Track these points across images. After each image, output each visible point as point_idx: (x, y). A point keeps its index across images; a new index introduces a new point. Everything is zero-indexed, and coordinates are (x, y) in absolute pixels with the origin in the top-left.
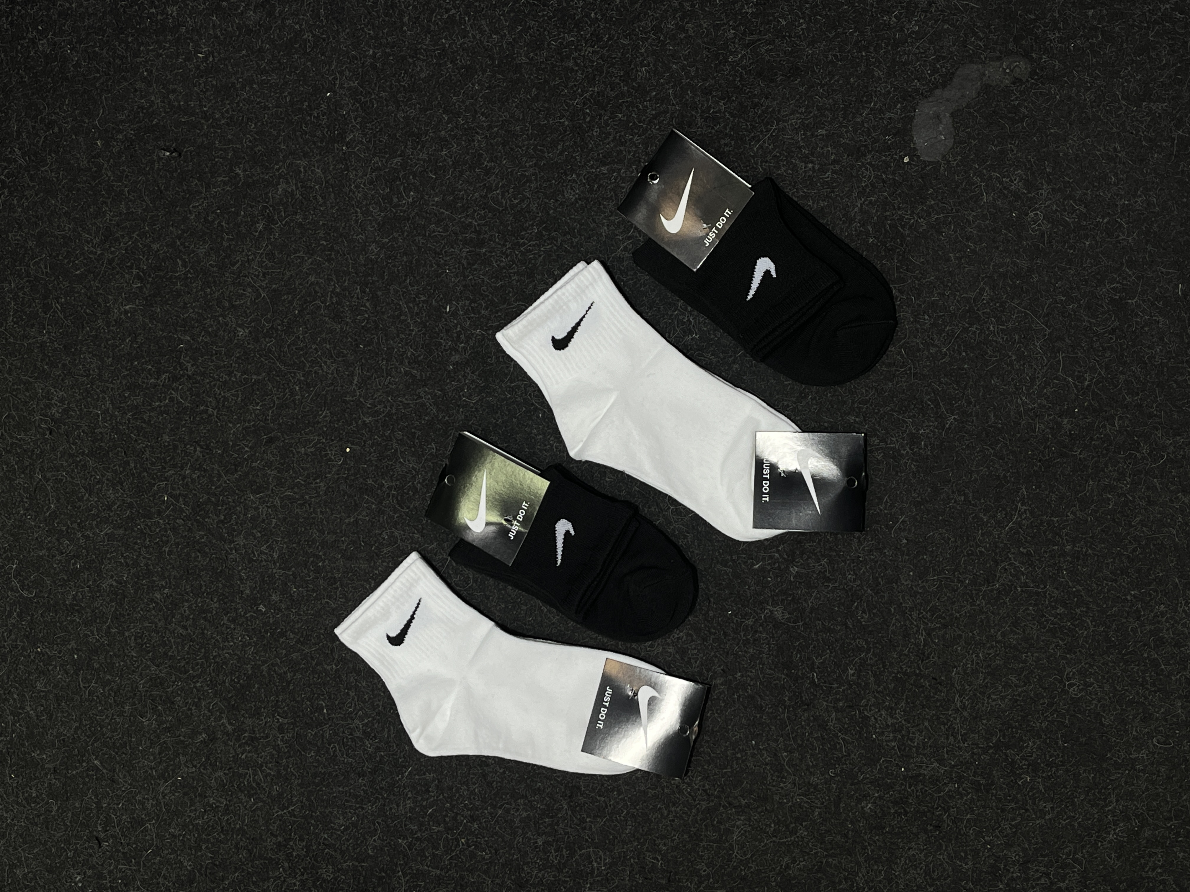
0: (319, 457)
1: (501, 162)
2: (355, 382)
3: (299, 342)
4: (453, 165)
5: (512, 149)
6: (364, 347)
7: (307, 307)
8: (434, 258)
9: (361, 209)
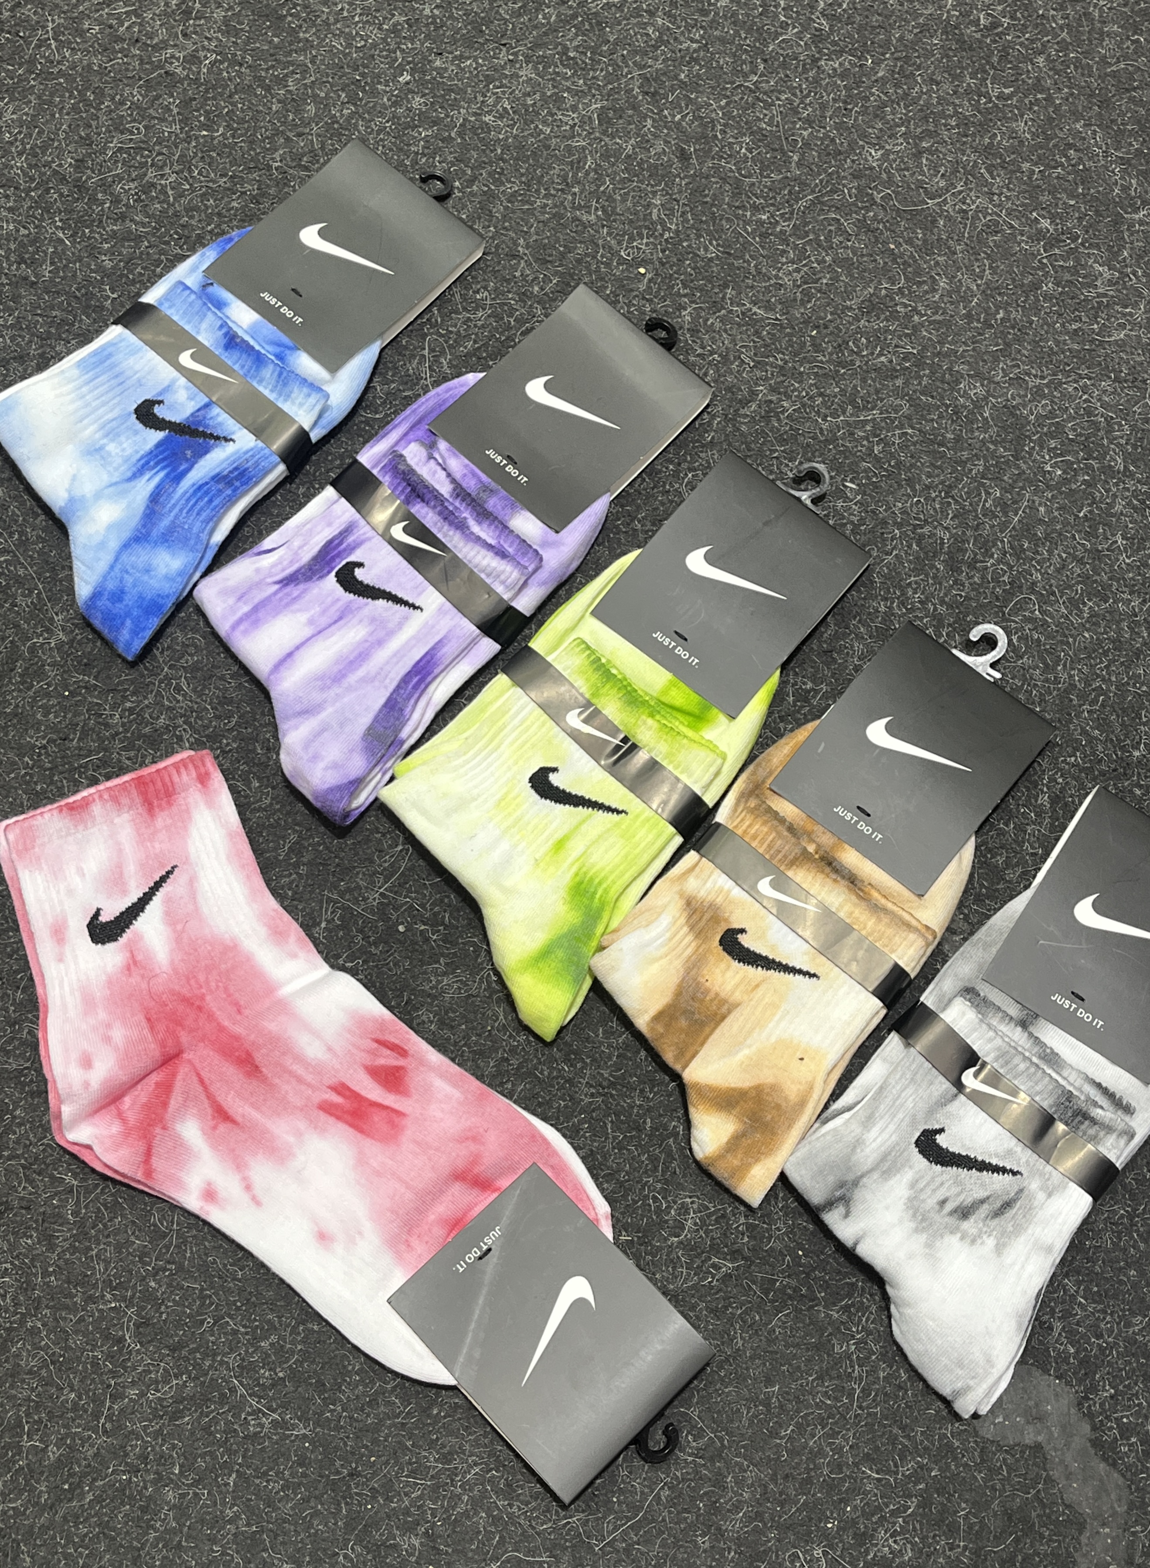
0: (640, 223)
1: (1088, 630)
2: (755, 309)
3: (841, 239)
4: (1098, 550)
5: (1106, 653)
6: (811, 336)
7: (897, 263)
8: (942, 482)
9: (1047, 385)
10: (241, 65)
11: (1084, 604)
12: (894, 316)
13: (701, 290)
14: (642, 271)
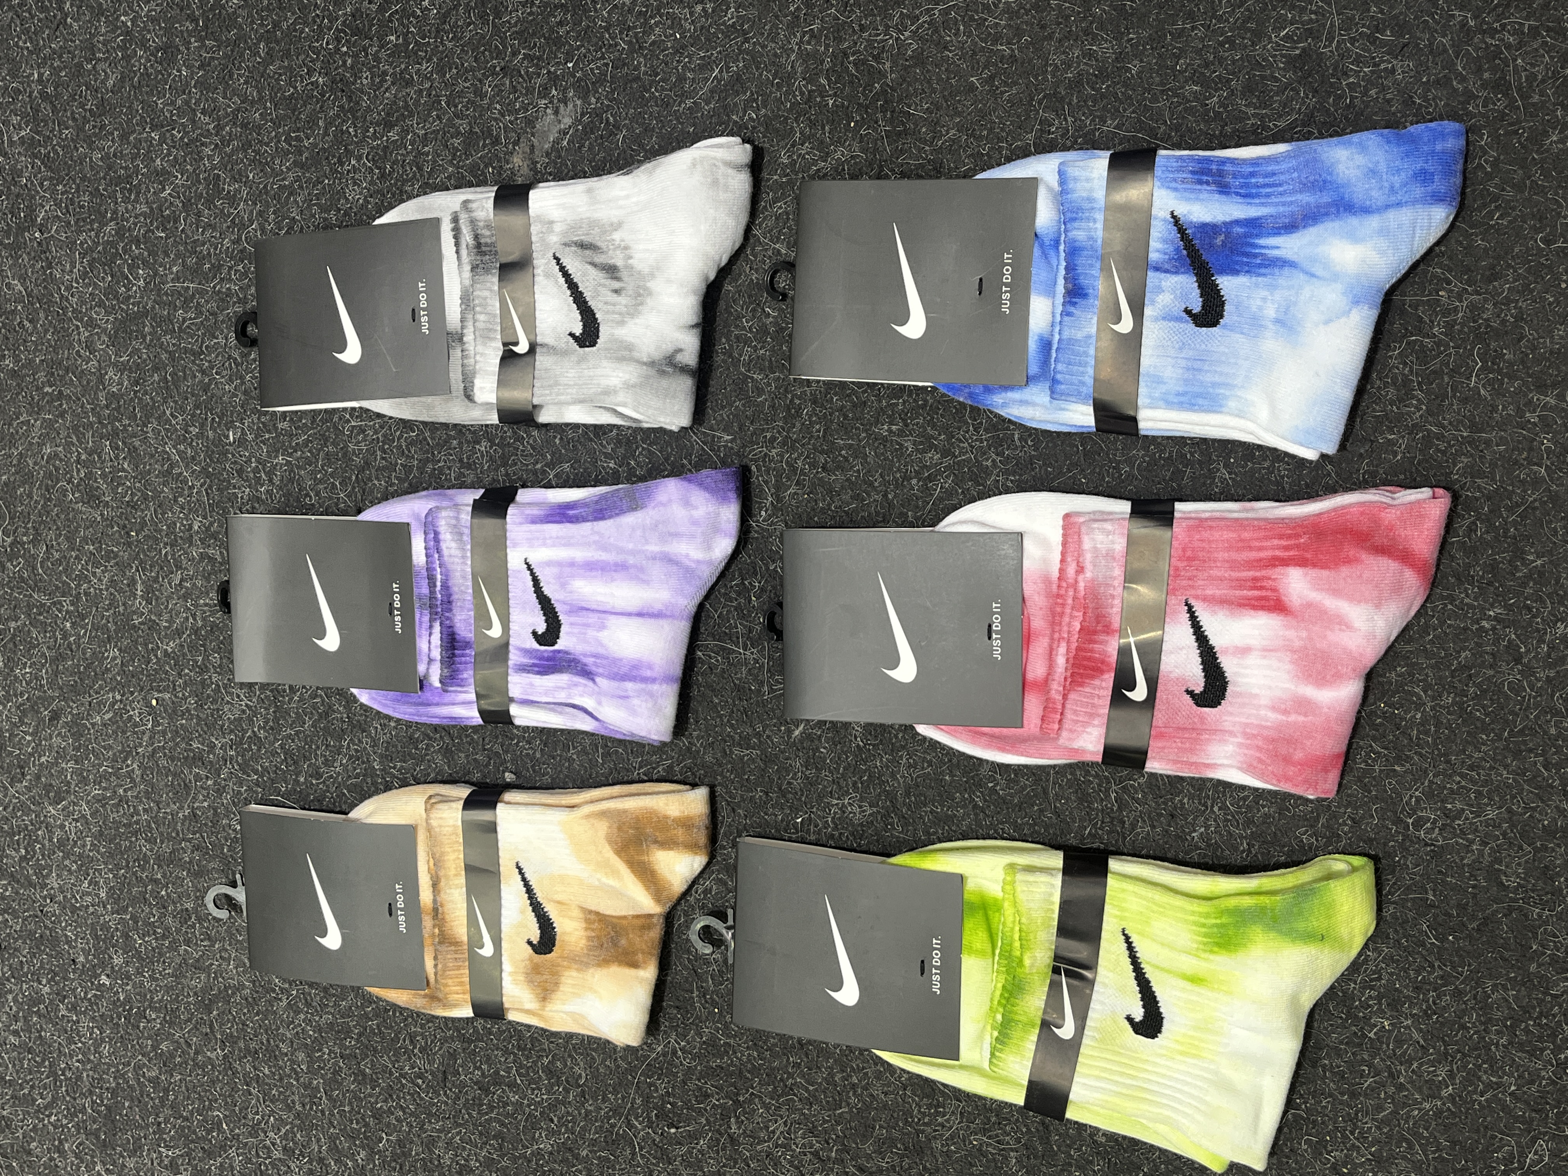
10: (159, 1124)
11: (229, 192)
12: (89, 475)
13: (146, 645)
14: (154, 702)
